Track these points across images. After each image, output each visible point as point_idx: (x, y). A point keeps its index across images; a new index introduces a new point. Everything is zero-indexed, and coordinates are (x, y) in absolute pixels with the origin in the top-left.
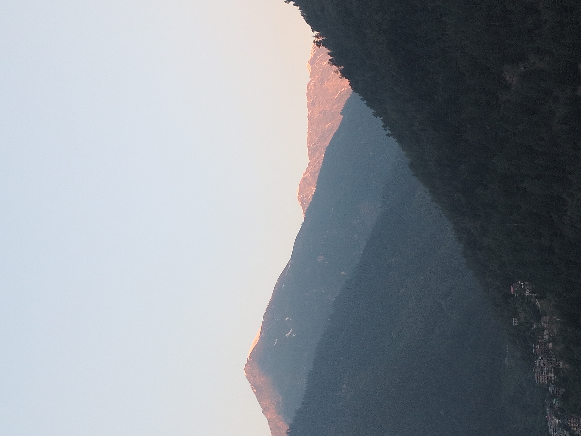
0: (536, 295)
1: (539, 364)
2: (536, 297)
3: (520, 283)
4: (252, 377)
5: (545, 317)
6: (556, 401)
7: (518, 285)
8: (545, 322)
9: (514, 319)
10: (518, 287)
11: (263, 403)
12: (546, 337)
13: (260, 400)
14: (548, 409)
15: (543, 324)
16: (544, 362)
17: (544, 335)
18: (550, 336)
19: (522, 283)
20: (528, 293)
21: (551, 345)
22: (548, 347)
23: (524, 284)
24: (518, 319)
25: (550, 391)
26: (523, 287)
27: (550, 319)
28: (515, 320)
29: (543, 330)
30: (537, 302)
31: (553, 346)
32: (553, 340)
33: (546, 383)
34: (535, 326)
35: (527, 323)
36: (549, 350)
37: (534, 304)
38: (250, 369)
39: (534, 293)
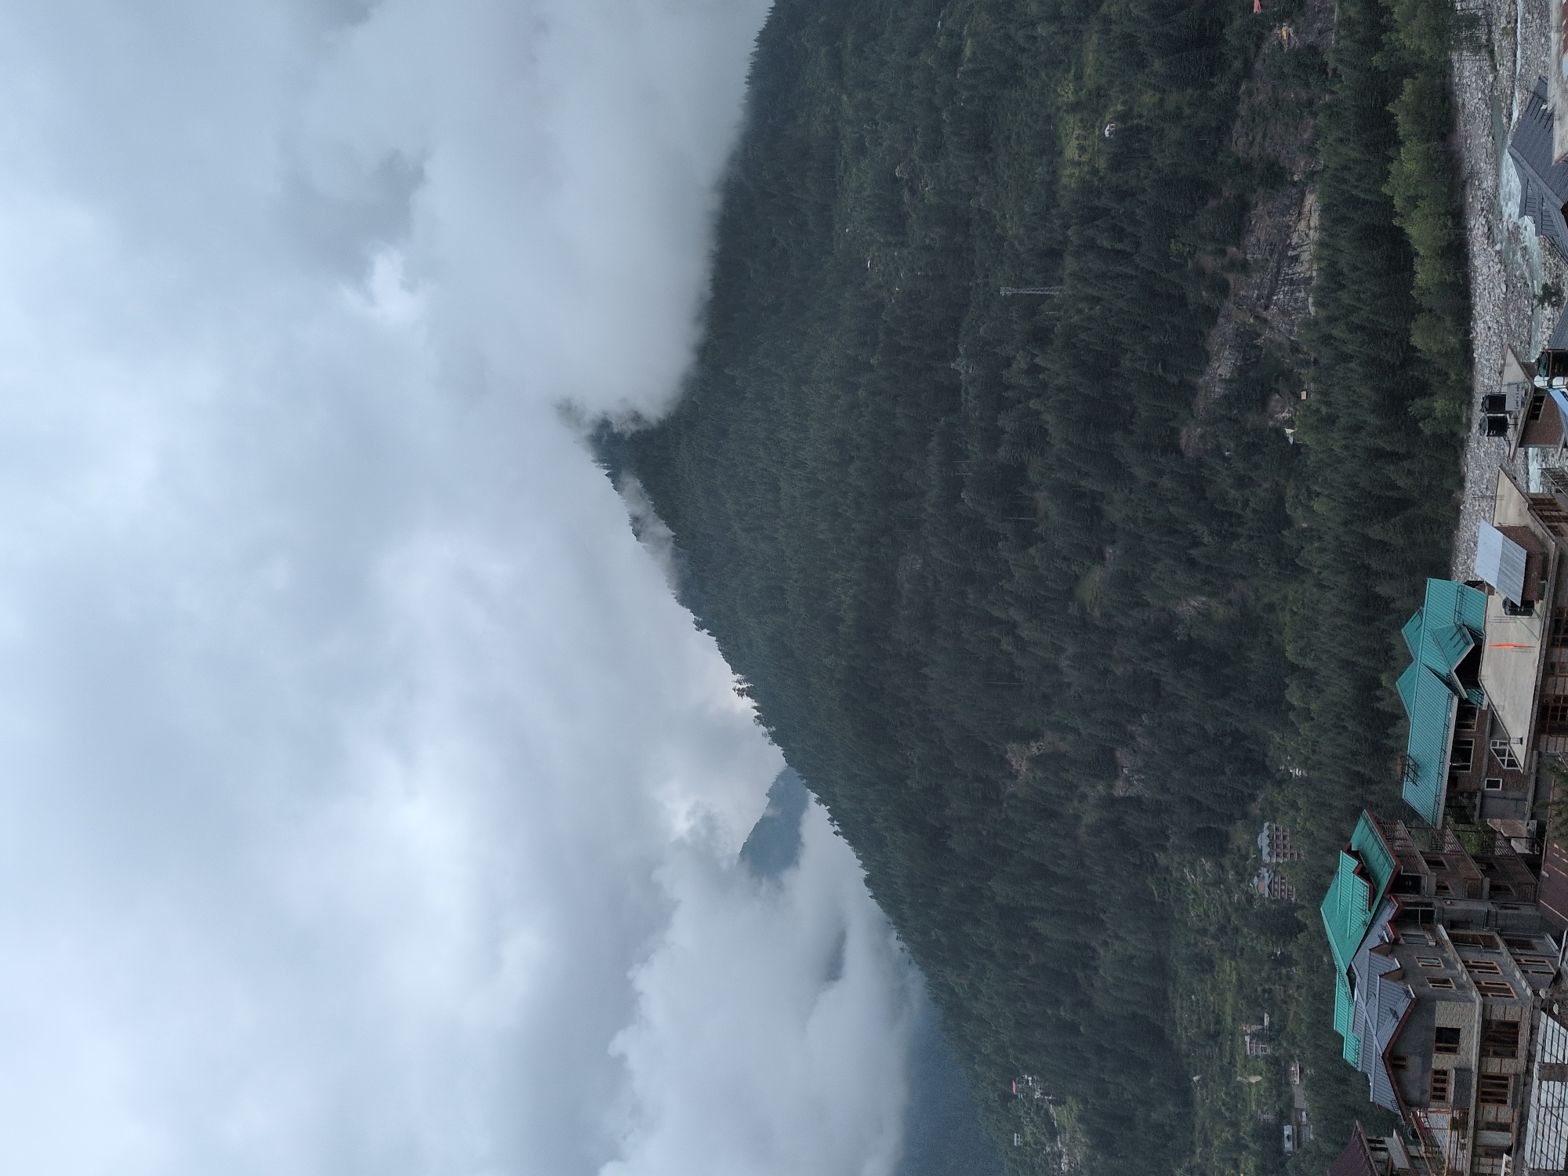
0: (1050, 1098)
2: (1050, 1102)
3: (1026, 1077)
9: (1015, 1135)
15: (1060, 1145)
19: (1030, 1078)
20: (1037, 1095)
23: (1033, 1080)
24: (1023, 1136)
26: (1030, 1084)
28: (1018, 1137)
29: (1060, 1156)
34: (1048, 1149)
35: (1036, 1143)
37: (1047, 1112)
39: (1048, 1095)
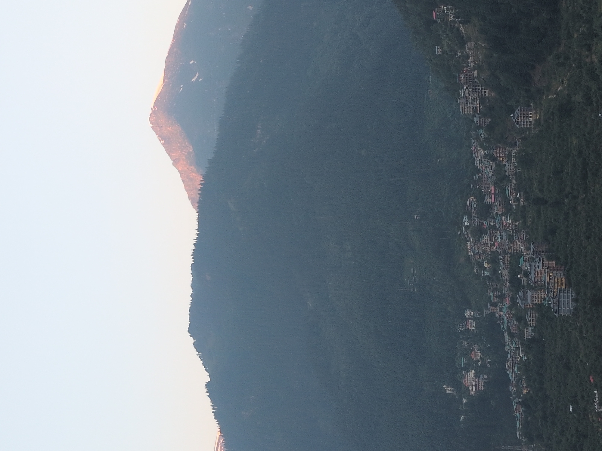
1: (464, 94)
4: (158, 128)
5: (469, 44)
6: (482, 131)
7: (441, 10)
8: (469, 49)
10: (440, 11)
11: (173, 154)
12: (471, 65)
13: (169, 151)
14: (473, 141)
16: (469, 91)
17: (469, 63)
18: (475, 63)
21: (476, 73)
22: (473, 76)
25: (475, 122)
27: (475, 45)
30: (461, 28)
31: (478, 74)
32: (478, 67)
33: (471, 113)
36: (474, 79)
38: (155, 119)
